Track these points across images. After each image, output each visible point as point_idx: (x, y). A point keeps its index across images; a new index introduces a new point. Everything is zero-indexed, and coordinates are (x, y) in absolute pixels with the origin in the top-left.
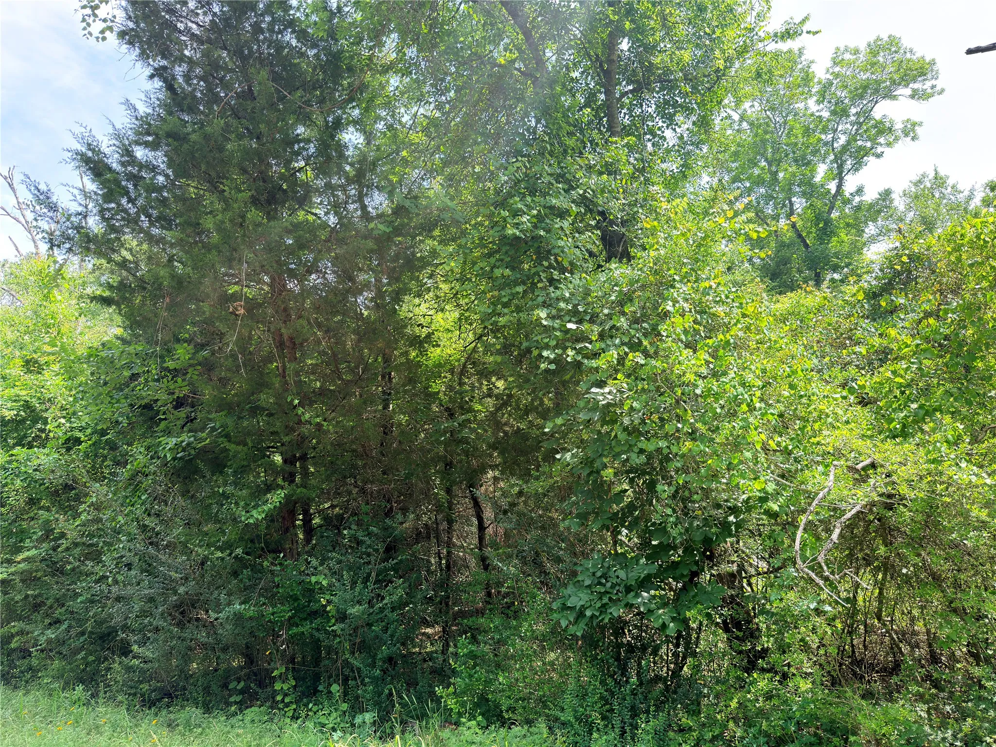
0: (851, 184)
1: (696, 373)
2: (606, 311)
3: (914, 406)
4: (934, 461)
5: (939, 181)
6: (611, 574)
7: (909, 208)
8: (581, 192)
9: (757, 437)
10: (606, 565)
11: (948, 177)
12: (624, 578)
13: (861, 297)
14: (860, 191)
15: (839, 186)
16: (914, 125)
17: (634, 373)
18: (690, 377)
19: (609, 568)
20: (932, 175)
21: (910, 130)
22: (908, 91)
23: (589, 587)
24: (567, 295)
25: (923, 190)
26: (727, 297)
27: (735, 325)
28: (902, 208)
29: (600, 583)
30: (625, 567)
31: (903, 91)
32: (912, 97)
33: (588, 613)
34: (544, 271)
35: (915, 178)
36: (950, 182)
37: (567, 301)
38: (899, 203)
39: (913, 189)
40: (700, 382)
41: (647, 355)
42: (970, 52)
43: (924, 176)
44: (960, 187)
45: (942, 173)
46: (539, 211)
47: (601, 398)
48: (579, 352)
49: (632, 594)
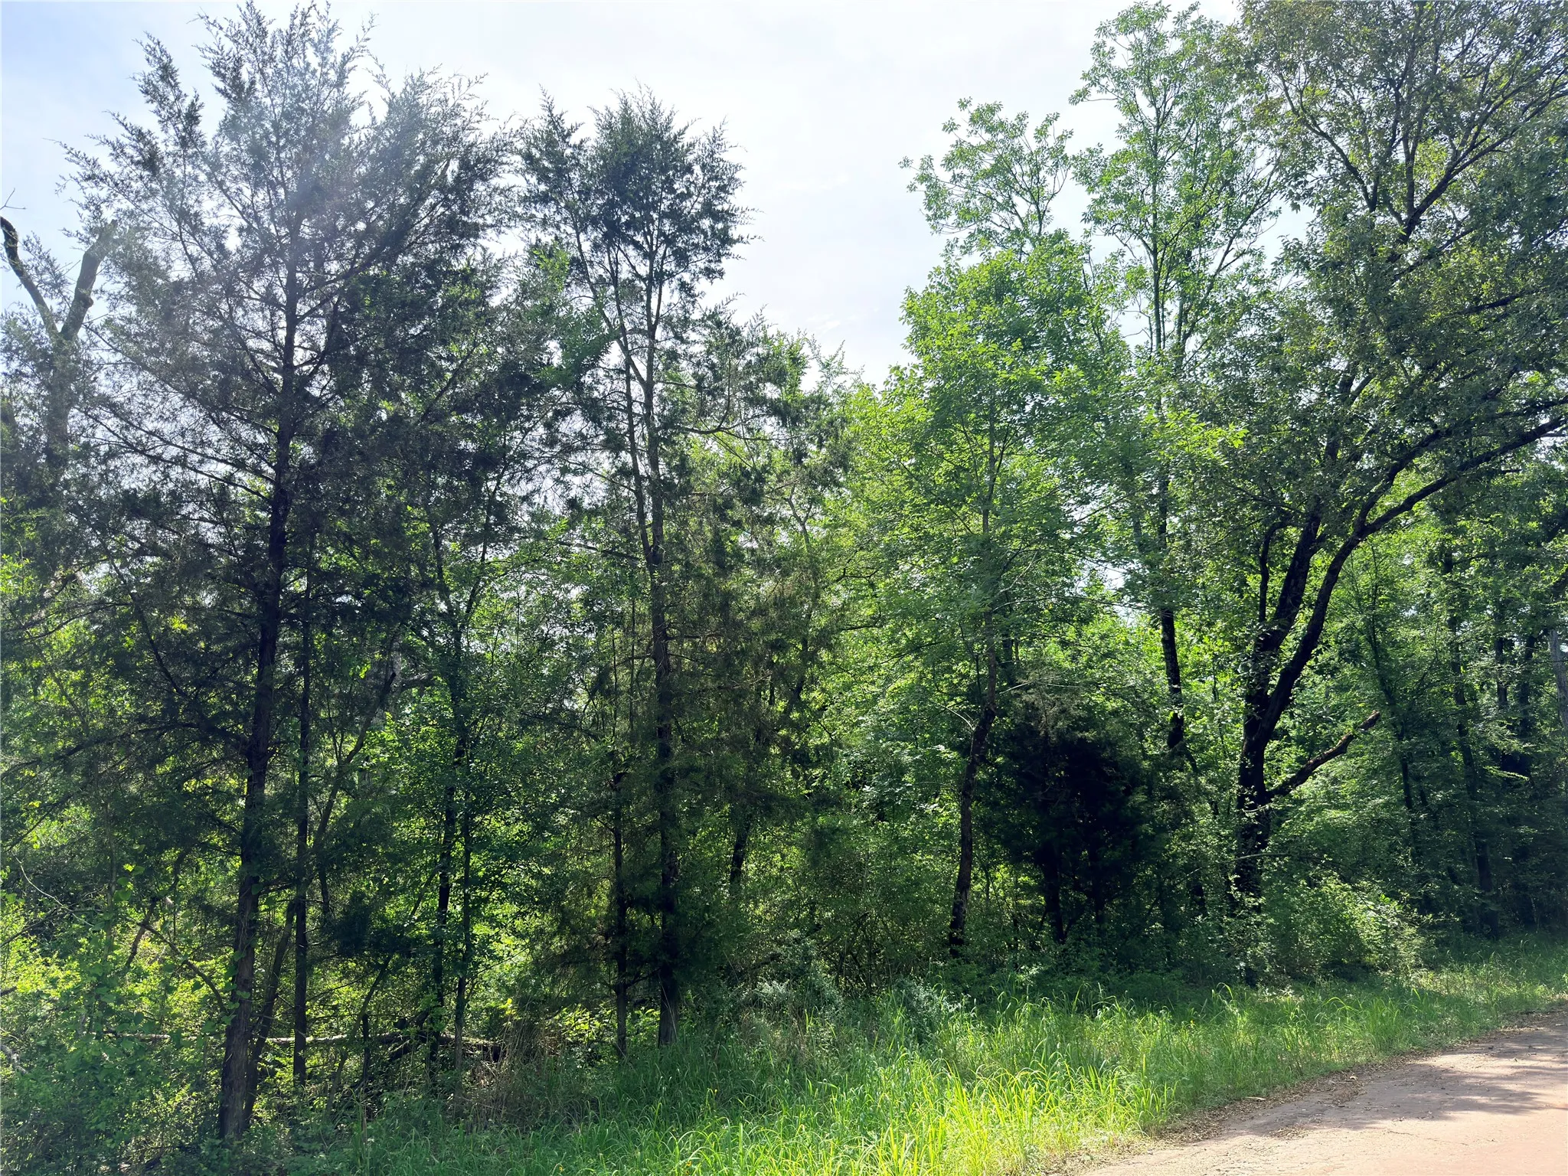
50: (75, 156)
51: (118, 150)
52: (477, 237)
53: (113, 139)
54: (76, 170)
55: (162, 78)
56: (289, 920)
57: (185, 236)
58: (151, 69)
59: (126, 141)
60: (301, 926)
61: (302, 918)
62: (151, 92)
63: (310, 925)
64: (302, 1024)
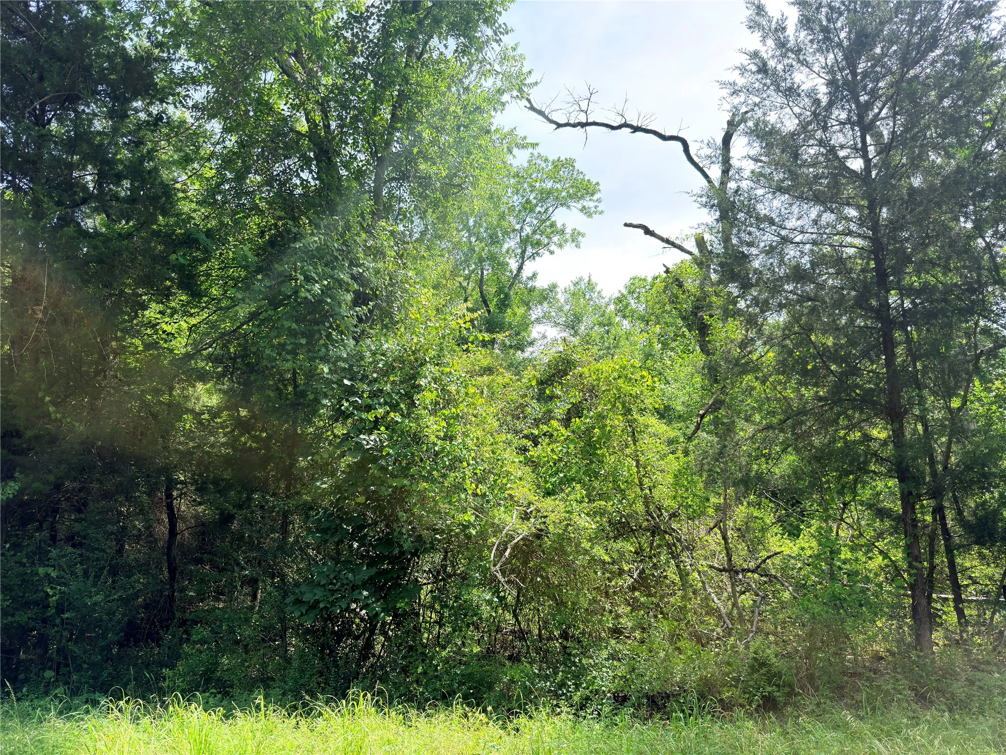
0: (529, 268)
1: (437, 437)
2: (375, 375)
3: (562, 475)
4: (568, 512)
5: (591, 286)
6: (342, 576)
7: (567, 302)
8: (361, 271)
9: (470, 486)
10: (338, 569)
11: (596, 284)
12: (352, 579)
13: (534, 383)
14: (534, 276)
15: (520, 268)
16: (579, 233)
17: (391, 427)
18: (433, 438)
19: (339, 572)
20: (587, 280)
21: (576, 237)
22: (579, 206)
23: (324, 586)
24: (345, 356)
25: (579, 290)
26: (458, 379)
27: (462, 402)
28: (562, 300)
29: (331, 583)
30: (352, 571)
31: (576, 205)
32: (581, 210)
33: (322, 605)
34: (324, 330)
35: (575, 280)
36: (598, 288)
37: (345, 360)
38: (561, 297)
39: (572, 288)
40: (439, 442)
41: (402, 415)
42: (626, 225)
43: (581, 279)
44: (604, 294)
45: (594, 280)
46: (329, 283)
47: (365, 442)
48: (352, 403)
49: (357, 591)
50: (723, 84)
51: (743, 70)
52: (990, 12)
53: (738, 65)
54: (726, 92)
55: (758, 14)
56: (934, 519)
57: (791, 104)
58: (750, 12)
59: (746, 63)
60: (944, 524)
61: (943, 518)
62: (753, 25)
63: (950, 523)
64: (957, 589)
